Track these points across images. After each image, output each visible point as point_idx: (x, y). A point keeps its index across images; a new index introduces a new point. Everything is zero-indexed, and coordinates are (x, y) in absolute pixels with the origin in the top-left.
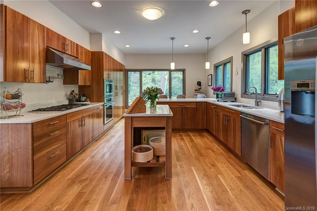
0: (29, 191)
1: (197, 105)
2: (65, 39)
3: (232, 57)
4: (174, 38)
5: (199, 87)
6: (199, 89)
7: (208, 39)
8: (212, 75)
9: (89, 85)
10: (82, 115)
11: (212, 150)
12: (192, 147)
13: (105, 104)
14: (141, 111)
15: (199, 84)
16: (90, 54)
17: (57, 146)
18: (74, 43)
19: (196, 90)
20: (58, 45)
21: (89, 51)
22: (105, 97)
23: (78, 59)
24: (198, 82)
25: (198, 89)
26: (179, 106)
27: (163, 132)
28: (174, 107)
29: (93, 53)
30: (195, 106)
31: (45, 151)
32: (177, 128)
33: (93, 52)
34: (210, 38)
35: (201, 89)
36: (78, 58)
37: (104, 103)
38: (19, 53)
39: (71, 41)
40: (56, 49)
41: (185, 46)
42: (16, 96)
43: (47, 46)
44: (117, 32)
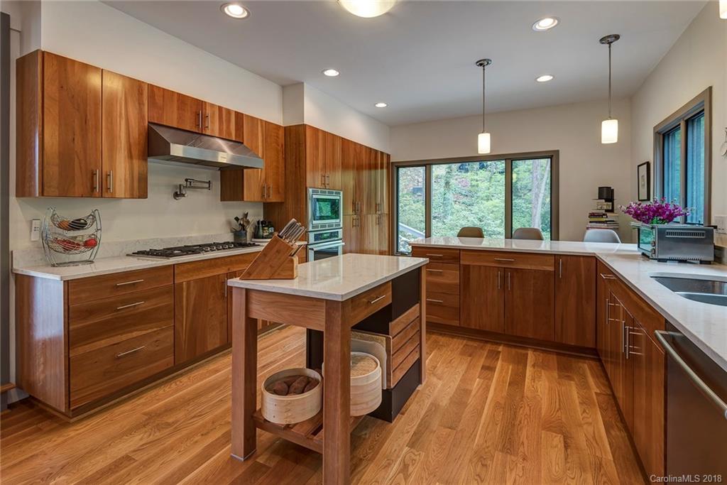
0: (71, 418)
1: (556, 264)
2: (200, 104)
3: (710, 88)
4: (488, 61)
5: (607, 205)
6: (607, 211)
7: (610, 43)
8: (648, 164)
9: (278, 203)
10: (229, 270)
11: (565, 438)
12: (497, 405)
13: (310, 247)
14: (279, 274)
15: (607, 194)
16: (281, 133)
17: (144, 332)
18: (229, 111)
19: (592, 215)
20: (180, 118)
21: (278, 127)
22: (310, 229)
23: (242, 146)
24: (600, 189)
25: (604, 212)
26: (493, 262)
27: (376, 340)
28: (480, 266)
29: (287, 130)
30: (552, 269)
31: (103, 342)
32: (487, 329)
33: (287, 127)
34: (617, 37)
35: (612, 211)
36: (242, 143)
37: (306, 243)
38: (74, 139)
39: (220, 108)
40: (175, 126)
41: (539, 80)
42: (78, 225)
43: (149, 122)
44: (331, 73)
